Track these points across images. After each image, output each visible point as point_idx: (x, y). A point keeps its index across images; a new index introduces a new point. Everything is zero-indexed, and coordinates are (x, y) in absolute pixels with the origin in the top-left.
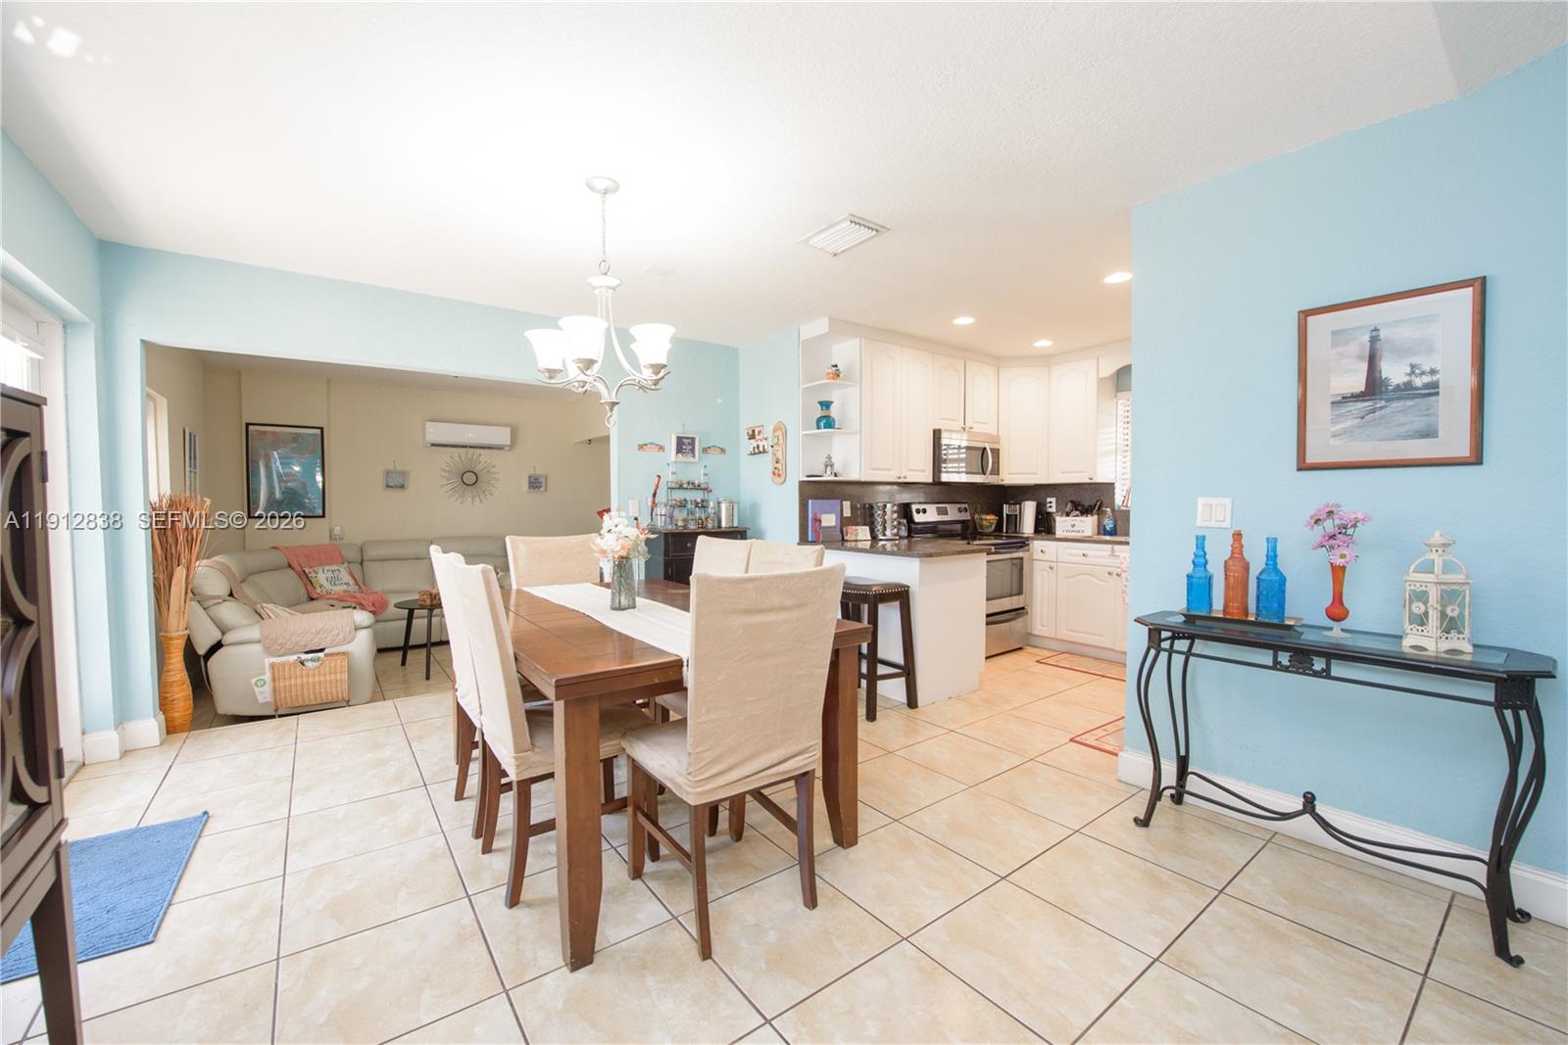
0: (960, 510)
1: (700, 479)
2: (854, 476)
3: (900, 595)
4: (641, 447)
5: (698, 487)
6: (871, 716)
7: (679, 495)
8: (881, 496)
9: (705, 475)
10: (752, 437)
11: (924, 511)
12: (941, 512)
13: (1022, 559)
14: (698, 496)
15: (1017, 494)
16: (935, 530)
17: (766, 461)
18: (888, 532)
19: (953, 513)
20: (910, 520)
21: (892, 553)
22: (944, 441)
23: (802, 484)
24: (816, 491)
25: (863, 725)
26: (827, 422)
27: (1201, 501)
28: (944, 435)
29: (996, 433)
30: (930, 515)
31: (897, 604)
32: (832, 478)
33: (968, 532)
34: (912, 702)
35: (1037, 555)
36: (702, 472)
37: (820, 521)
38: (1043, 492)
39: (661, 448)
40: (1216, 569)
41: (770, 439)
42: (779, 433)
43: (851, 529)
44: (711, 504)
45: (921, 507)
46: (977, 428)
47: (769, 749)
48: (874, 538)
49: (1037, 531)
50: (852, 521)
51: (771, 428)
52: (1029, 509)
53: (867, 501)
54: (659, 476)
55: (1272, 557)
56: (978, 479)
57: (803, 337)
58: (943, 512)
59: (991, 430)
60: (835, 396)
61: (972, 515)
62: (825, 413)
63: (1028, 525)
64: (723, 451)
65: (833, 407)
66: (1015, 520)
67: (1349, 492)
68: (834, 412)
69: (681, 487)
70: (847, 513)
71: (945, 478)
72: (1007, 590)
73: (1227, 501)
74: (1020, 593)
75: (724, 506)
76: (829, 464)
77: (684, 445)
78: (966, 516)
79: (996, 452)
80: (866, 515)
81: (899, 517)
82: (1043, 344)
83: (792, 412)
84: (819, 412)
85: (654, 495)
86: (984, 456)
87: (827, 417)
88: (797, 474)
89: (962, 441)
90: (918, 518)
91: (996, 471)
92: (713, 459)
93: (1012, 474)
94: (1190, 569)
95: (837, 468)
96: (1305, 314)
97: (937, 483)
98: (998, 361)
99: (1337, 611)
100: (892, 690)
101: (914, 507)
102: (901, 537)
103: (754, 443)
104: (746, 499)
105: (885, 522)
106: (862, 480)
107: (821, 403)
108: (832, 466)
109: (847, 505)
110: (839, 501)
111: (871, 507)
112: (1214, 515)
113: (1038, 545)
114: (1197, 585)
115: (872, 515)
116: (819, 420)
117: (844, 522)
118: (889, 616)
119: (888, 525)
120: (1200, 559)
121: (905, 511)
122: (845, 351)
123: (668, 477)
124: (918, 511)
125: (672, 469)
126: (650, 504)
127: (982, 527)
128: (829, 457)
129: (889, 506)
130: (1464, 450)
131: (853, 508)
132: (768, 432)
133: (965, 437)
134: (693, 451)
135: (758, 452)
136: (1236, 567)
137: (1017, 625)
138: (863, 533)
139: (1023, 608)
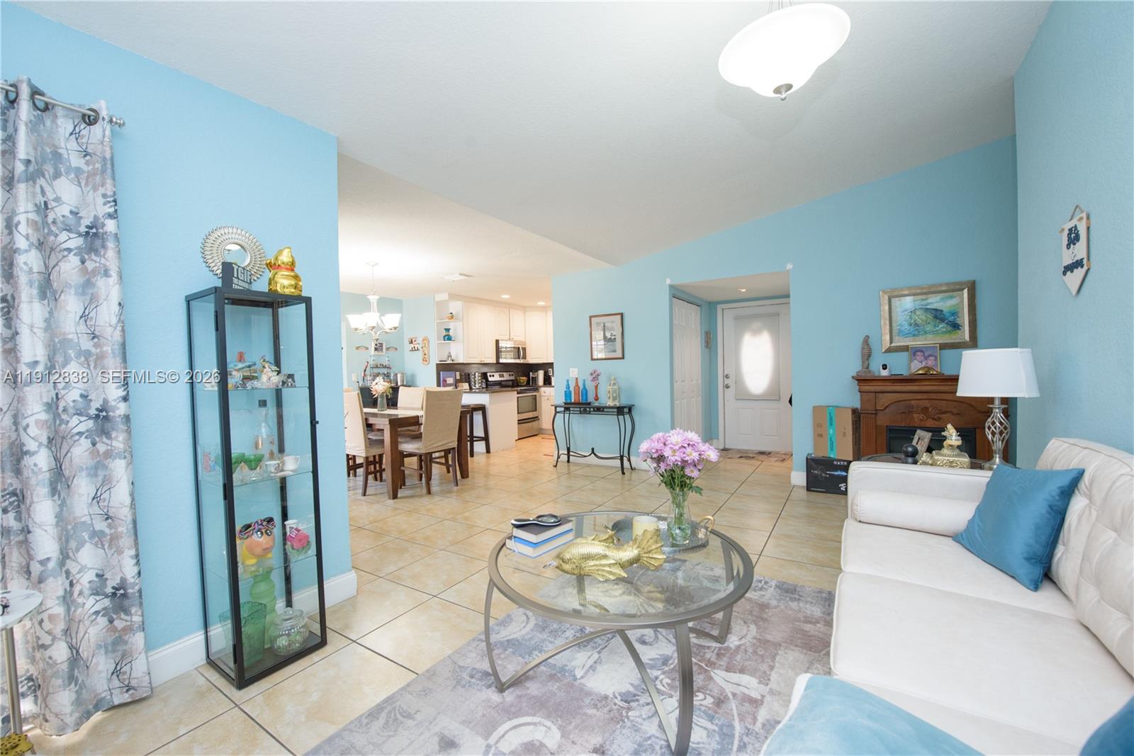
0: (510, 375)
1: (386, 363)
2: (461, 361)
3: (482, 409)
4: (357, 348)
5: (385, 367)
6: (472, 455)
7: (376, 371)
8: (473, 370)
9: (388, 361)
10: (411, 342)
11: (493, 376)
12: (501, 376)
13: (535, 396)
14: (385, 371)
15: (535, 367)
16: (499, 384)
17: (419, 355)
18: (477, 386)
19: (506, 377)
20: (487, 380)
21: (478, 393)
22: (500, 345)
23: (437, 365)
24: (443, 368)
25: (469, 458)
26: (447, 337)
27: (571, 369)
28: (500, 342)
29: (524, 340)
30: (496, 377)
31: (481, 412)
32: (451, 362)
33: (514, 385)
34: (488, 451)
35: (543, 394)
36: (387, 359)
37: (446, 381)
38: (547, 367)
39: (367, 348)
40: (572, 389)
41: (421, 343)
42: (425, 342)
43: (460, 384)
44: (392, 375)
45: (492, 374)
46: (515, 338)
47: (440, 441)
48: (471, 388)
49: (545, 384)
50: (461, 381)
51: (421, 339)
52: (541, 374)
53: (467, 371)
54: (368, 362)
55: (584, 385)
56: (518, 361)
57: (436, 300)
58: (502, 376)
59: (521, 338)
60: (451, 325)
61: (516, 378)
62: (447, 334)
63: (541, 381)
64: (396, 349)
65: (450, 331)
66: (535, 379)
67: (600, 367)
68: (451, 333)
69: (377, 367)
70: (458, 377)
71: (502, 361)
72: (531, 409)
73: (577, 369)
74: (536, 410)
75: (399, 376)
76: (450, 356)
77: (378, 348)
78: (513, 378)
79: (524, 349)
80: (467, 378)
81: (482, 378)
82: (541, 303)
83: (431, 332)
84: (444, 333)
85: (365, 371)
86: (519, 351)
87: (448, 335)
88: (435, 361)
89: (510, 344)
90: (490, 379)
91: (524, 357)
92: (391, 353)
93: (532, 359)
94: (565, 389)
95: (453, 358)
96: (591, 317)
97: (498, 363)
98: (524, 309)
99: (597, 399)
100: (479, 447)
101: (488, 374)
102: (483, 388)
103: (412, 345)
104: (409, 372)
105: (475, 381)
106: (465, 362)
107: (445, 329)
108: (451, 356)
109: (458, 373)
110: (454, 372)
111: (469, 375)
112: (574, 373)
113: (543, 389)
114: (568, 394)
115: (469, 378)
116: (444, 337)
117: (457, 383)
118: (478, 417)
119: (477, 383)
120: (568, 387)
121: (484, 376)
122: (455, 307)
123: (371, 363)
124: (490, 376)
125: (372, 358)
126: (363, 375)
127: (520, 382)
128: (450, 353)
129: (477, 374)
130: (620, 356)
131: (461, 375)
132: (420, 340)
133: (512, 343)
134: (382, 350)
135: (414, 350)
136: (577, 388)
137: (535, 424)
138: (466, 386)
139: (537, 417)
